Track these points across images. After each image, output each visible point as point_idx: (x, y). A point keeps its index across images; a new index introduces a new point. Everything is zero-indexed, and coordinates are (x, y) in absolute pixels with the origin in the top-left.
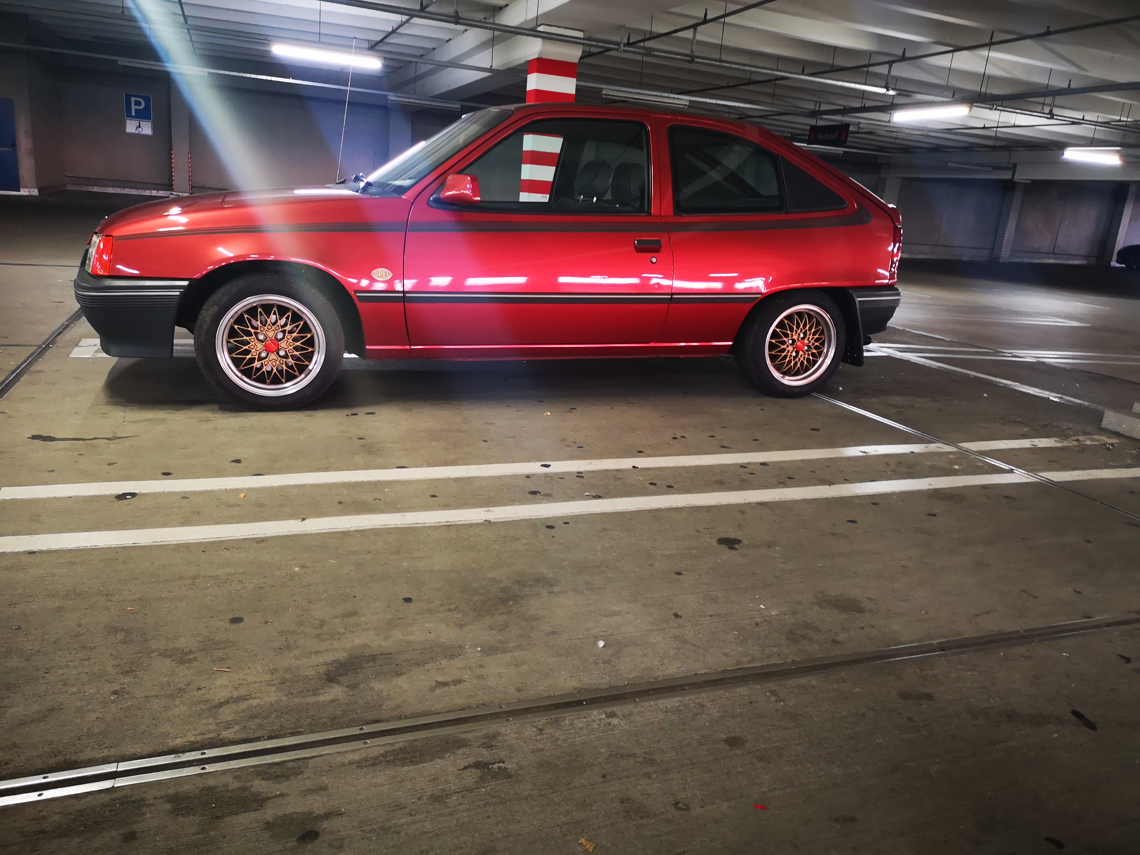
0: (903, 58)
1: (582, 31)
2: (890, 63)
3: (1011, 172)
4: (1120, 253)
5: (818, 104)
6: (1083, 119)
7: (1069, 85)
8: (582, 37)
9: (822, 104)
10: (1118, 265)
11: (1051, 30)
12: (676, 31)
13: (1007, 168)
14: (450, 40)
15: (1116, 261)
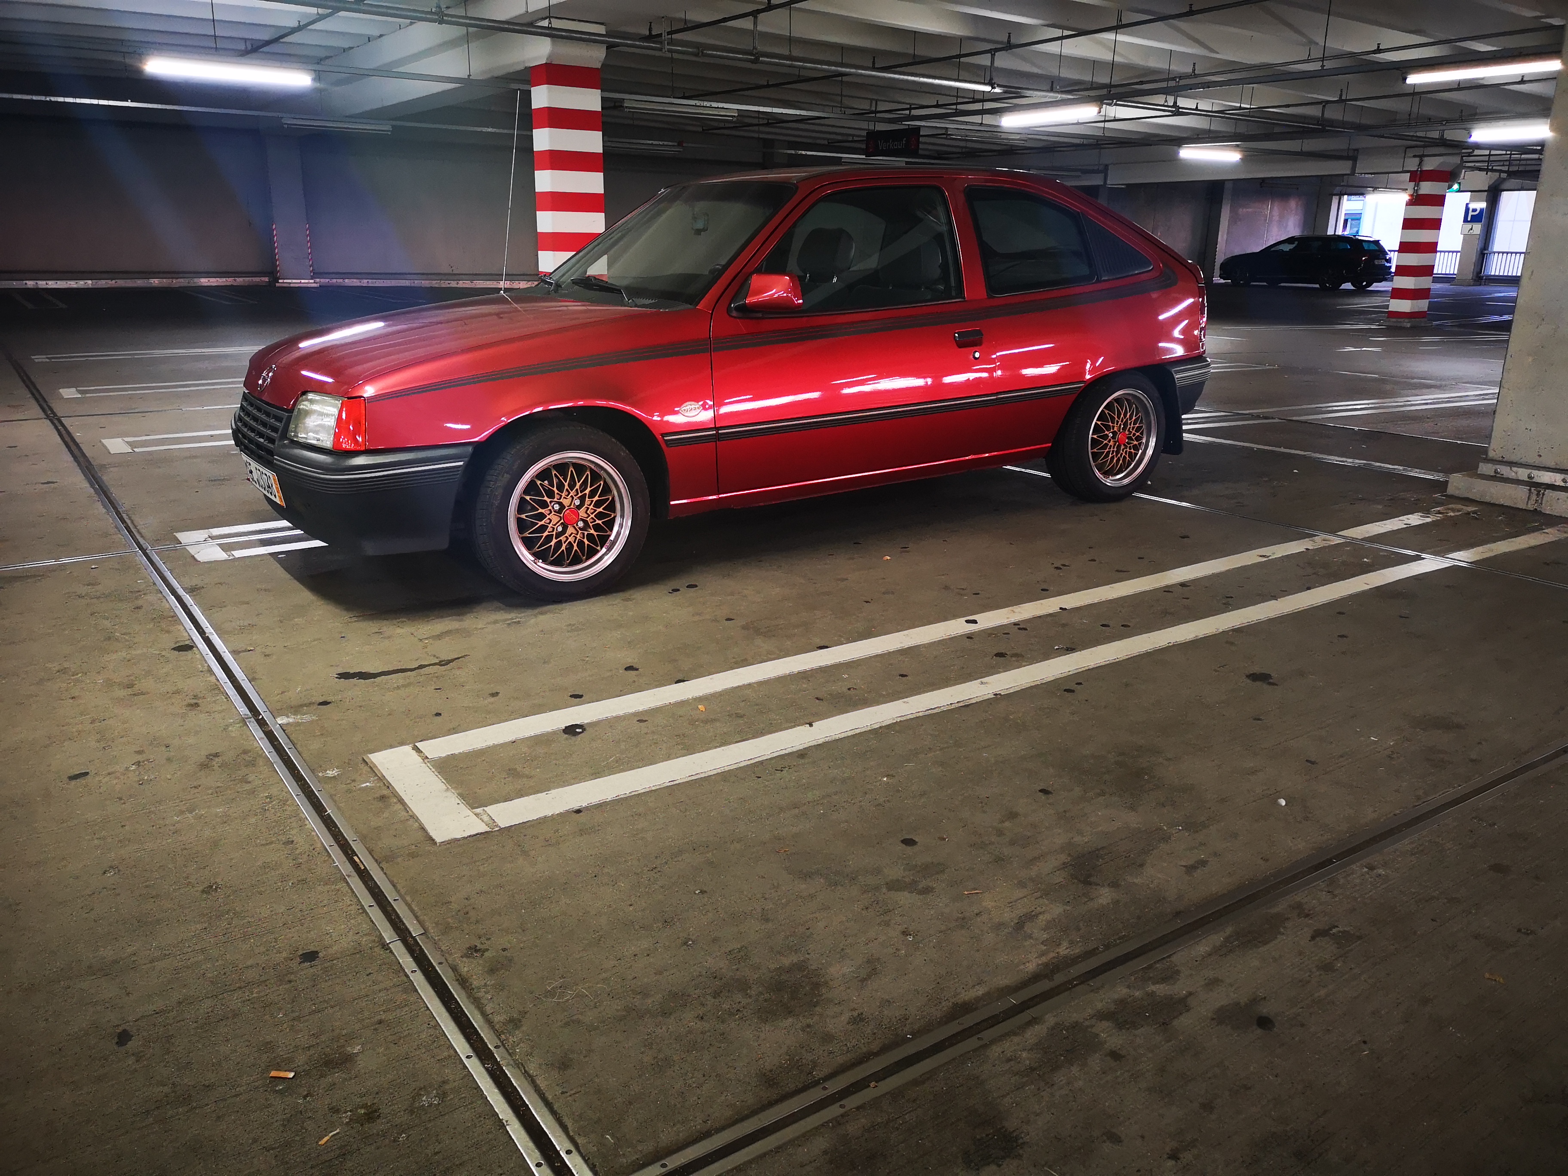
0: (1009, 46)
1: (602, 24)
2: (993, 52)
3: (1102, 175)
4: (1223, 266)
5: (874, 102)
6: (1197, 109)
7: (1194, 70)
8: (605, 33)
9: (878, 102)
10: (1222, 281)
11: (1194, 9)
12: (725, 20)
13: (1098, 172)
14: (381, 36)
15: (1220, 277)
